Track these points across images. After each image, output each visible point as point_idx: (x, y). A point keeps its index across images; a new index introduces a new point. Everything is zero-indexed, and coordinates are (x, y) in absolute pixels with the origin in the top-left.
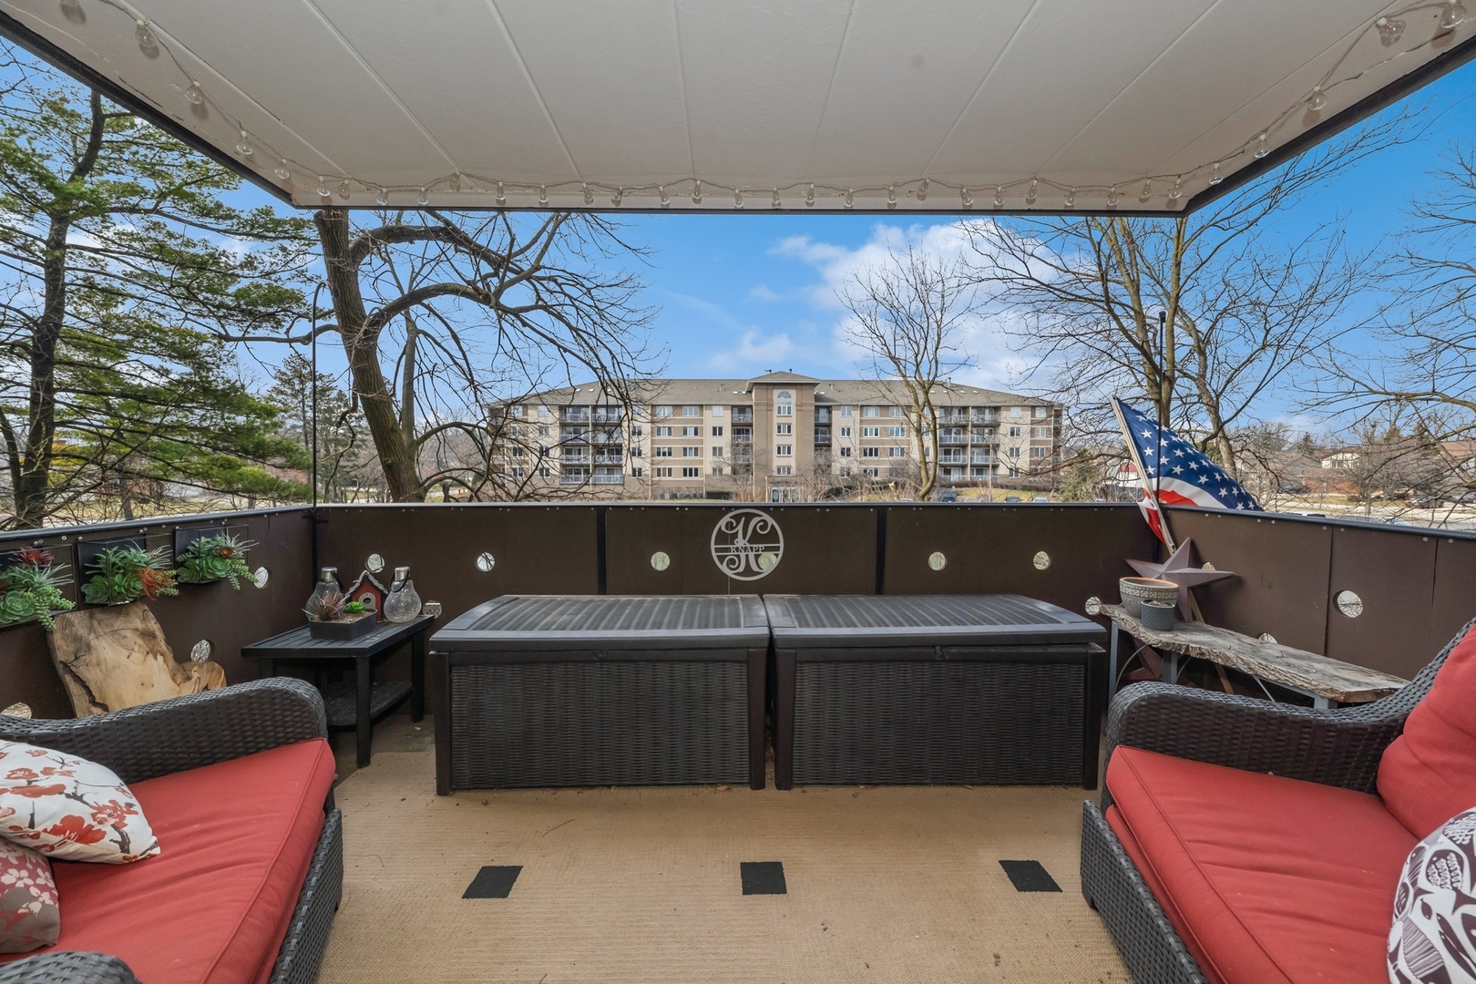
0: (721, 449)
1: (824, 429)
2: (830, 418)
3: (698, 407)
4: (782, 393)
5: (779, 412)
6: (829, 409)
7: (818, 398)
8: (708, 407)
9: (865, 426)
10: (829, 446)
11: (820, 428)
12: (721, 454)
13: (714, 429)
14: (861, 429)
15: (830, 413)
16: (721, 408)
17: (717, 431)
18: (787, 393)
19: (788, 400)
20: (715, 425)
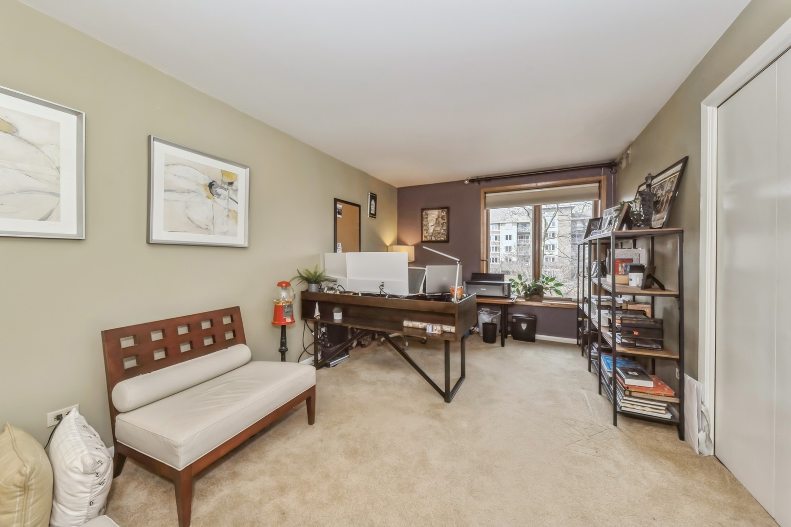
0: (510, 247)
3: (497, 225)
8: (503, 225)
12: (510, 250)
13: (507, 236)
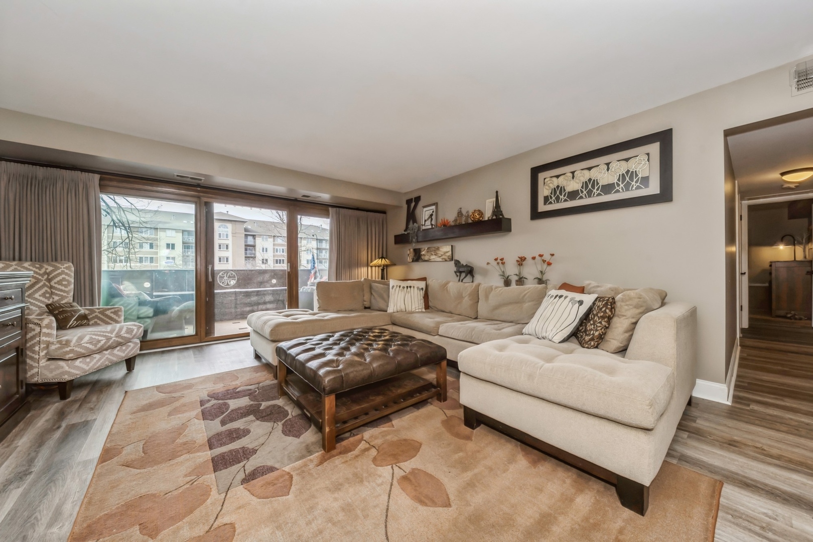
1: (251, 248)
2: (255, 242)
4: (222, 225)
5: (220, 236)
6: (254, 236)
7: (246, 230)
9: (276, 247)
10: (254, 258)
11: (248, 247)
14: (274, 249)
15: (254, 239)
16: (174, 232)
17: (171, 246)
18: (225, 226)
19: (226, 229)
20: (168, 243)
